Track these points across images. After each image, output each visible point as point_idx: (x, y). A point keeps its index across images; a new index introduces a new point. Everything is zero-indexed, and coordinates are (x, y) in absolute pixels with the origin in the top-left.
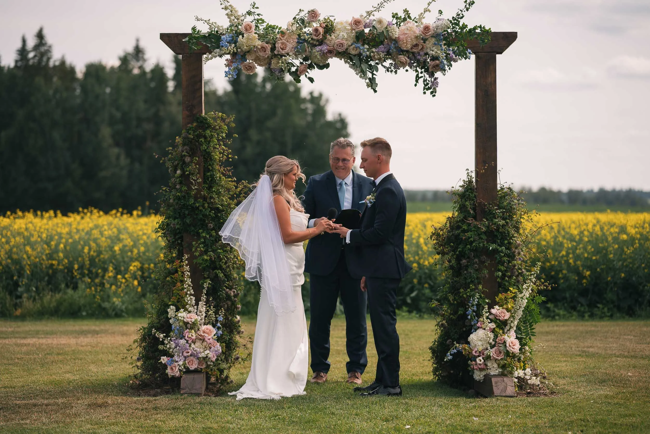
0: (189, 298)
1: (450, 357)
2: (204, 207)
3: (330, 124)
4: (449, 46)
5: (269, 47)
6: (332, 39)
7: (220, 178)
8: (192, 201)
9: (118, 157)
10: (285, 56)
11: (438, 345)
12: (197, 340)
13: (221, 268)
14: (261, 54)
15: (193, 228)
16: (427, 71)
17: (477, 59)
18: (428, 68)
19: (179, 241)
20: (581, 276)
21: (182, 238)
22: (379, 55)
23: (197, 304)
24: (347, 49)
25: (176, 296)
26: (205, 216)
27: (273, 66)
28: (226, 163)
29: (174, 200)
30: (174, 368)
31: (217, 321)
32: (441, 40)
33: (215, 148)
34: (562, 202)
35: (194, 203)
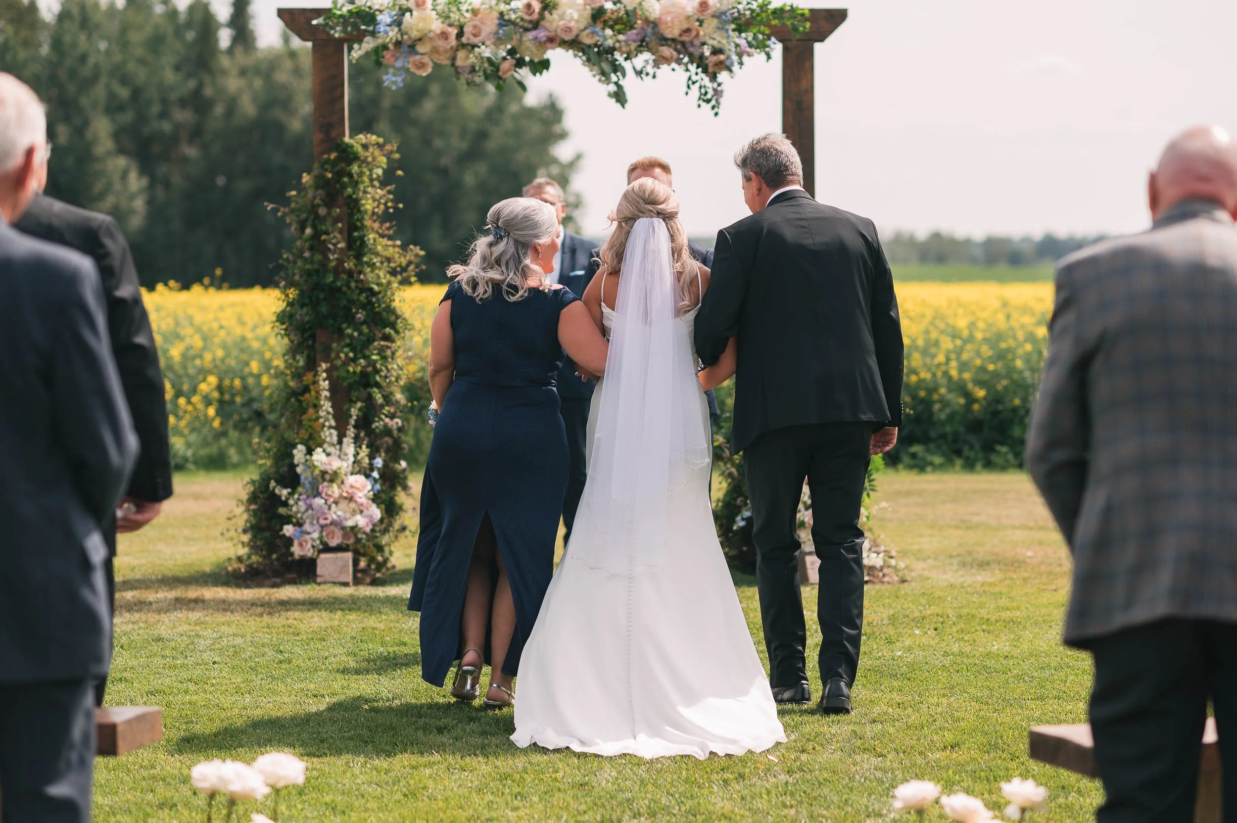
0: (327, 433)
1: (742, 524)
2: (349, 288)
3: (530, 113)
4: (740, 33)
5: (454, 32)
6: (554, 19)
7: (375, 240)
8: (330, 279)
9: (124, 176)
10: (479, 47)
11: (723, 507)
12: (341, 500)
13: (378, 385)
14: (441, 43)
15: (331, 322)
16: (705, 71)
17: (786, 50)
18: (707, 66)
19: (310, 342)
20: (970, 398)
21: (313, 337)
22: (628, 45)
23: (340, 442)
24: (577, 36)
25: (307, 430)
26: (352, 302)
27: (459, 63)
28: (385, 217)
29: (301, 276)
30: (304, 544)
31: (372, 468)
32: (726, 22)
33: (365, 192)
34: (973, 261)
35: (334, 282)
